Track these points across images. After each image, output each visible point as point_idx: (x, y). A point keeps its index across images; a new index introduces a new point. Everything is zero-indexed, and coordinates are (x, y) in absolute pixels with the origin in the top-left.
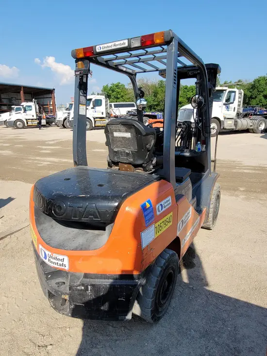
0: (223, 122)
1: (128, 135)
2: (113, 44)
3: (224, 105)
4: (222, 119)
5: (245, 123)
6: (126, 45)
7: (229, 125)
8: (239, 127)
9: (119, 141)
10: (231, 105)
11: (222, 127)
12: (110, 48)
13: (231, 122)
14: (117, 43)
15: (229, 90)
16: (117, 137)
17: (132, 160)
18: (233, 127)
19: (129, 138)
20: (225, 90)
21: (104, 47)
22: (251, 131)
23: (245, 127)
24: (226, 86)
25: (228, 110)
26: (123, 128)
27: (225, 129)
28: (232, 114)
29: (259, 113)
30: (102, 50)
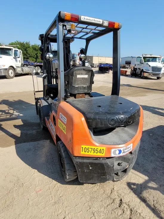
0: (16, 69)
1: (86, 76)
2: (93, 19)
3: (14, 58)
4: (15, 67)
5: (26, 69)
6: (101, 23)
7: (19, 70)
8: (24, 72)
9: (80, 80)
10: (17, 59)
11: (16, 72)
12: (91, 21)
13: (20, 69)
14: (96, 19)
15: (14, 49)
16: (79, 78)
17: (87, 91)
18: (22, 72)
19: (87, 78)
20: (12, 49)
21: (87, 19)
22: (30, 74)
23: (27, 72)
24: (13, 47)
25: (17, 62)
26: (84, 72)
27: (18, 73)
28: (19, 64)
29: (31, 64)
30: (85, 20)
